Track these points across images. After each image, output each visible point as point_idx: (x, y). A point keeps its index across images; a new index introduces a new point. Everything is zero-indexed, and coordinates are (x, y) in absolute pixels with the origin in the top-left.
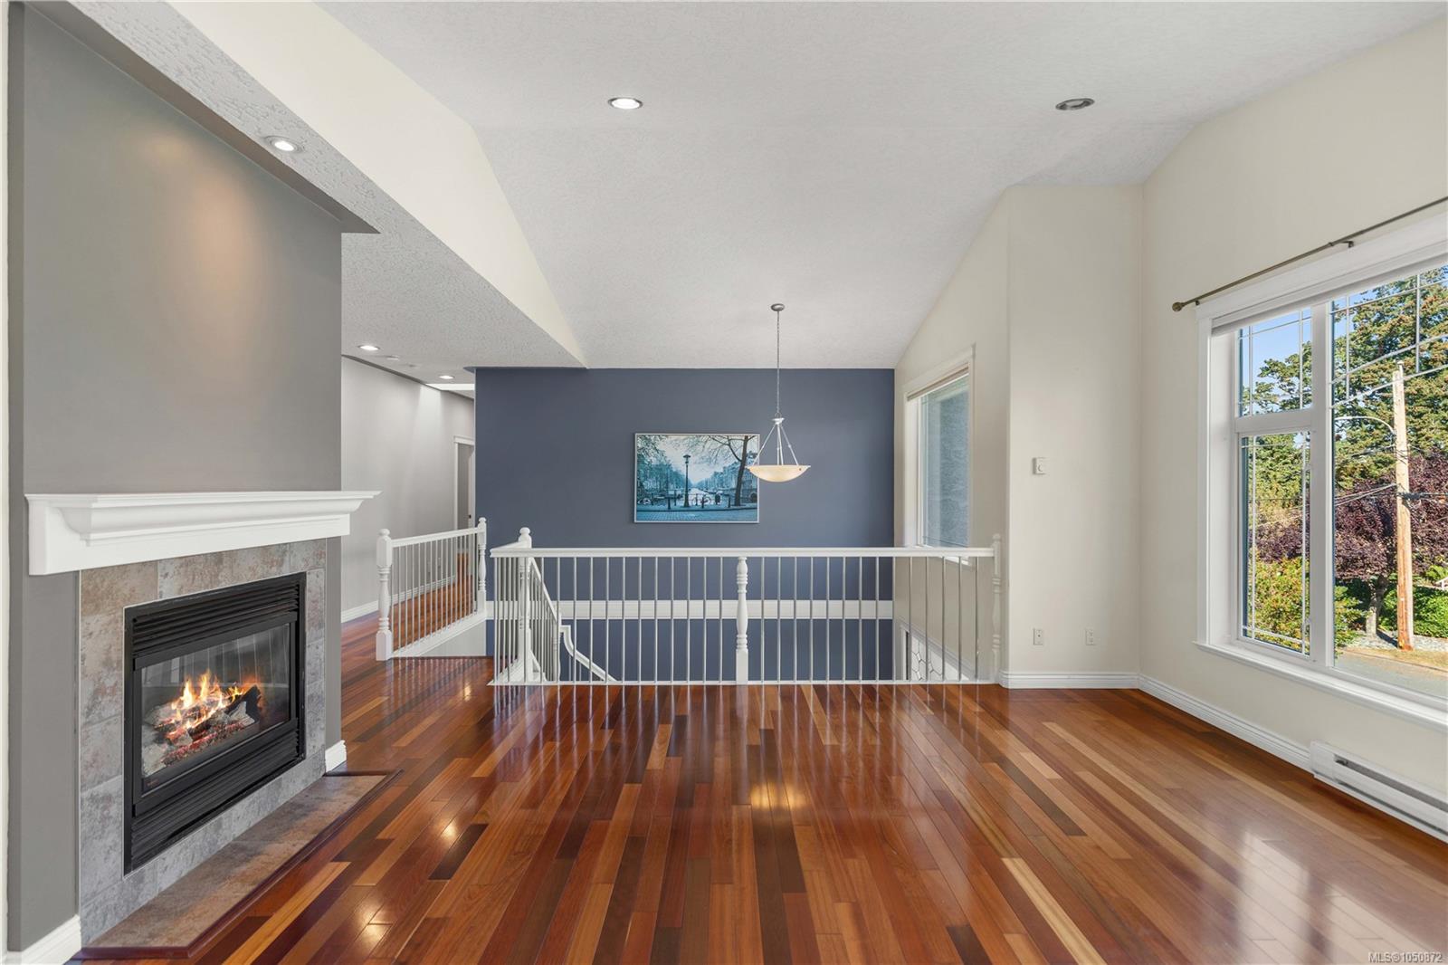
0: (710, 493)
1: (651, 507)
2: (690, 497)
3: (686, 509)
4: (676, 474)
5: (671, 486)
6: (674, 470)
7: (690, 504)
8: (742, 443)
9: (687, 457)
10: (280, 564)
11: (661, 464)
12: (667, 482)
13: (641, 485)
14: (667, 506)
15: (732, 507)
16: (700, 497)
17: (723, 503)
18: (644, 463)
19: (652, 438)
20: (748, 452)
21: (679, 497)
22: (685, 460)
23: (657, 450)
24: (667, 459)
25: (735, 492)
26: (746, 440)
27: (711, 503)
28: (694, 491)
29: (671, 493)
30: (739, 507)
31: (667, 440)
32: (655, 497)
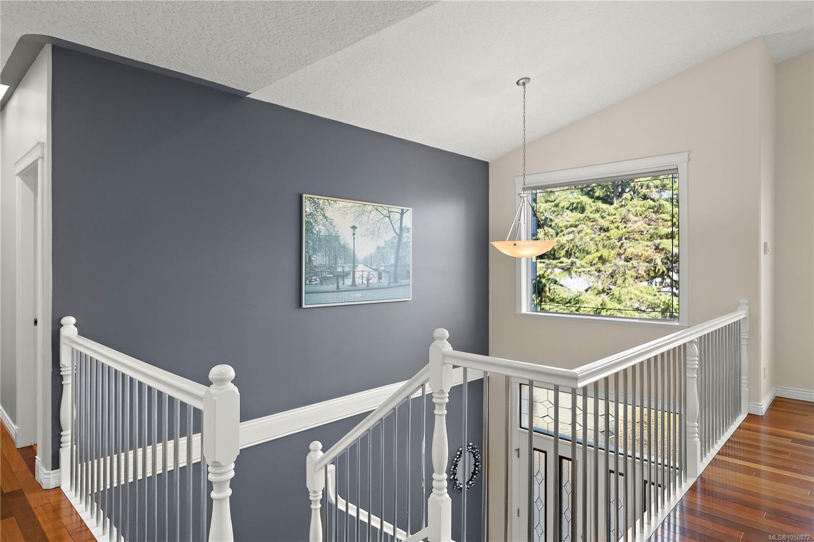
0: (374, 270)
1: (320, 288)
2: (357, 275)
3: (353, 288)
4: (344, 247)
5: (340, 262)
6: (342, 243)
7: (357, 283)
8: (399, 216)
9: (354, 227)
11: (330, 235)
12: (335, 257)
13: (310, 259)
14: (335, 285)
15: (392, 284)
16: (366, 274)
17: (384, 281)
18: (312, 233)
19: (321, 202)
20: (403, 226)
21: (347, 274)
22: (351, 231)
23: (326, 218)
24: (336, 229)
25: (393, 268)
26: (402, 213)
27: (374, 281)
28: (360, 267)
29: (340, 269)
30: (397, 284)
31: (336, 206)
32: (324, 274)
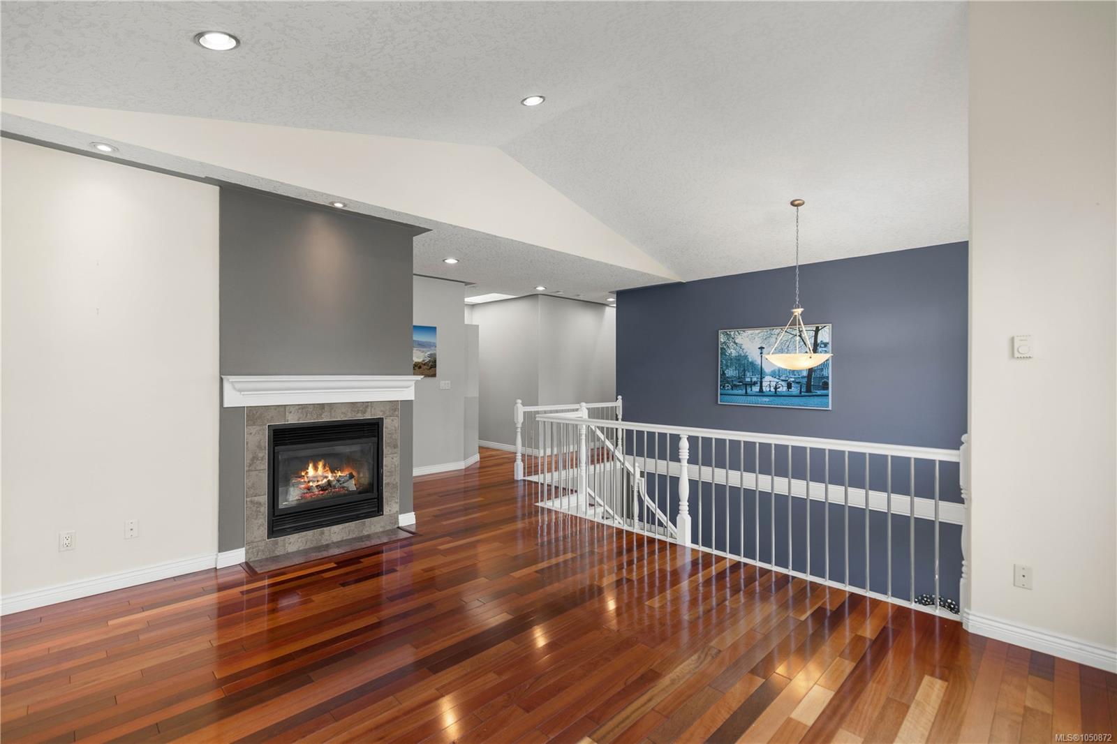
0: (783, 380)
1: (731, 392)
2: (764, 384)
3: (760, 394)
4: (752, 364)
5: (748, 374)
6: (750, 360)
7: (764, 389)
8: (813, 333)
9: (761, 348)
10: (364, 412)
11: (740, 356)
12: (744, 371)
13: (723, 372)
14: (744, 391)
15: (803, 394)
16: (773, 384)
17: (795, 390)
18: (726, 355)
19: (732, 333)
20: (819, 342)
21: (755, 383)
22: (759, 351)
23: (736, 344)
24: (745, 351)
25: (806, 380)
26: (817, 330)
27: (783, 389)
28: (767, 379)
29: (748, 380)
30: (810, 394)
31: (745, 334)
32: (735, 383)
